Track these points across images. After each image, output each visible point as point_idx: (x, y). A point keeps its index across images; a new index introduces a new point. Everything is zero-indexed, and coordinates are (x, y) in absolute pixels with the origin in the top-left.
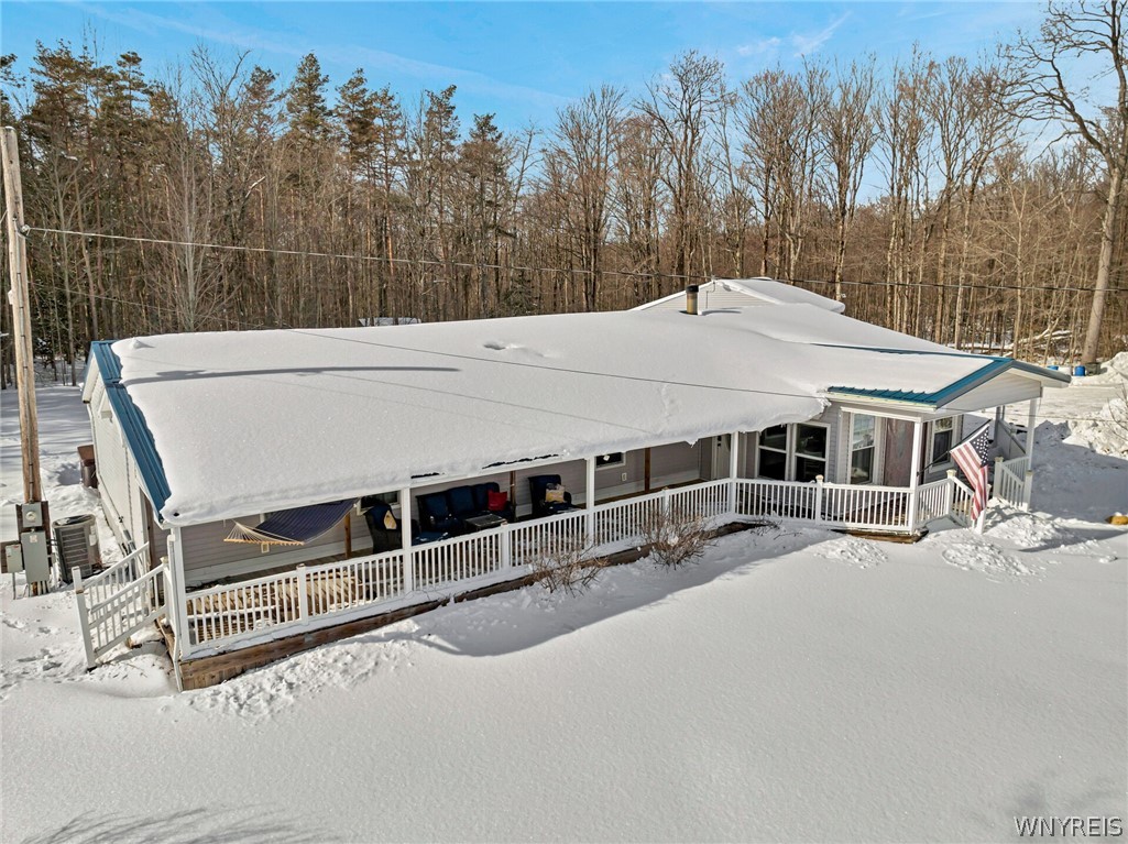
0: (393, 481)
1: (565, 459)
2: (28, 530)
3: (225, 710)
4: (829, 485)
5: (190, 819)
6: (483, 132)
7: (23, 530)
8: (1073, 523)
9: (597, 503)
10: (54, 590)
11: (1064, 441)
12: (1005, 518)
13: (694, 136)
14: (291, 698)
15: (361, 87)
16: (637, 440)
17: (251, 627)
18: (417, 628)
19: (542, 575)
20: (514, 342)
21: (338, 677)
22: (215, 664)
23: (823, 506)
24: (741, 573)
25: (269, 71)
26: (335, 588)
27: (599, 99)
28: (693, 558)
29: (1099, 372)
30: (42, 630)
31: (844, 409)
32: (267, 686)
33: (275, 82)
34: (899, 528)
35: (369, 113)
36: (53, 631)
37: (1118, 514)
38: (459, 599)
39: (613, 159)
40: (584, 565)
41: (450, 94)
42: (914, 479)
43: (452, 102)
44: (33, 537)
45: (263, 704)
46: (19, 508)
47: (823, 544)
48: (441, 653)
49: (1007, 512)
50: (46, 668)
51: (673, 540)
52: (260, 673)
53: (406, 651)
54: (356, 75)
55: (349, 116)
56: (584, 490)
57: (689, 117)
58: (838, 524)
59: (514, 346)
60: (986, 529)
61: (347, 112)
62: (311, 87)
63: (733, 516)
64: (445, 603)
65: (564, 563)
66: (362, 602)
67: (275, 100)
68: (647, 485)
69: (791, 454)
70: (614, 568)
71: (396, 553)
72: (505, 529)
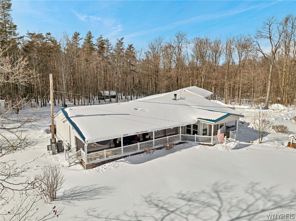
0: (120, 136)
1: (149, 132)
2: (52, 143)
3: (95, 172)
4: (197, 136)
5: (94, 186)
6: (130, 48)
7: (51, 143)
8: (243, 143)
9: (155, 139)
10: (56, 154)
11: (248, 126)
12: (230, 142)
13: (180, 51)
14: (105, 170)
15: (102, 39)
16: (162, 128)
17: (96, 160)
18: (124, 160)
19: (145, 151)
20: (140, 108)
21: (112, 167)
22: (92, 165)
23: (196, 139)
24: (180, 151)
25: (78, 33)
26: (109, 153)
27: (158, 40)
28: (172, 149)
29: (268, 109)
30: (57, 160)
31: (201, 122)
32: (101, 169)
33: (80, 35)
34: (210, 143)
35: (103, 44)
36: (60, 161)
37: (251, 141)
38: (131, 155)
39: (161, 54)
40: (152, 150)
41: (122, 39)
42: (212, 135)
43: (123, 41)
44: (53, 144)
45: (101, 171)
46: (51, 139)
47: (196, 146)
48: (129, 164)
49: (230, 141)
50: (62, 166)
51: (168, 146)
52: (99, 167)
53: (123, 163)
54: (100, 36)
55: (99, 45)
56: (152, 136)
57: (179, 46)
58: (199, 143)
59: (140, 109)
60: (226, 144)
61: (98, 45)
62: (90, 39)
63: (180, 141)
64: (128, 156)
65: (149, 149)
66: (115, 156)
67: (80, 40)
68: (165, 135)
69: (192, 129)
70: (158, 150)
71: (120, 147)
72: (139, 144)
